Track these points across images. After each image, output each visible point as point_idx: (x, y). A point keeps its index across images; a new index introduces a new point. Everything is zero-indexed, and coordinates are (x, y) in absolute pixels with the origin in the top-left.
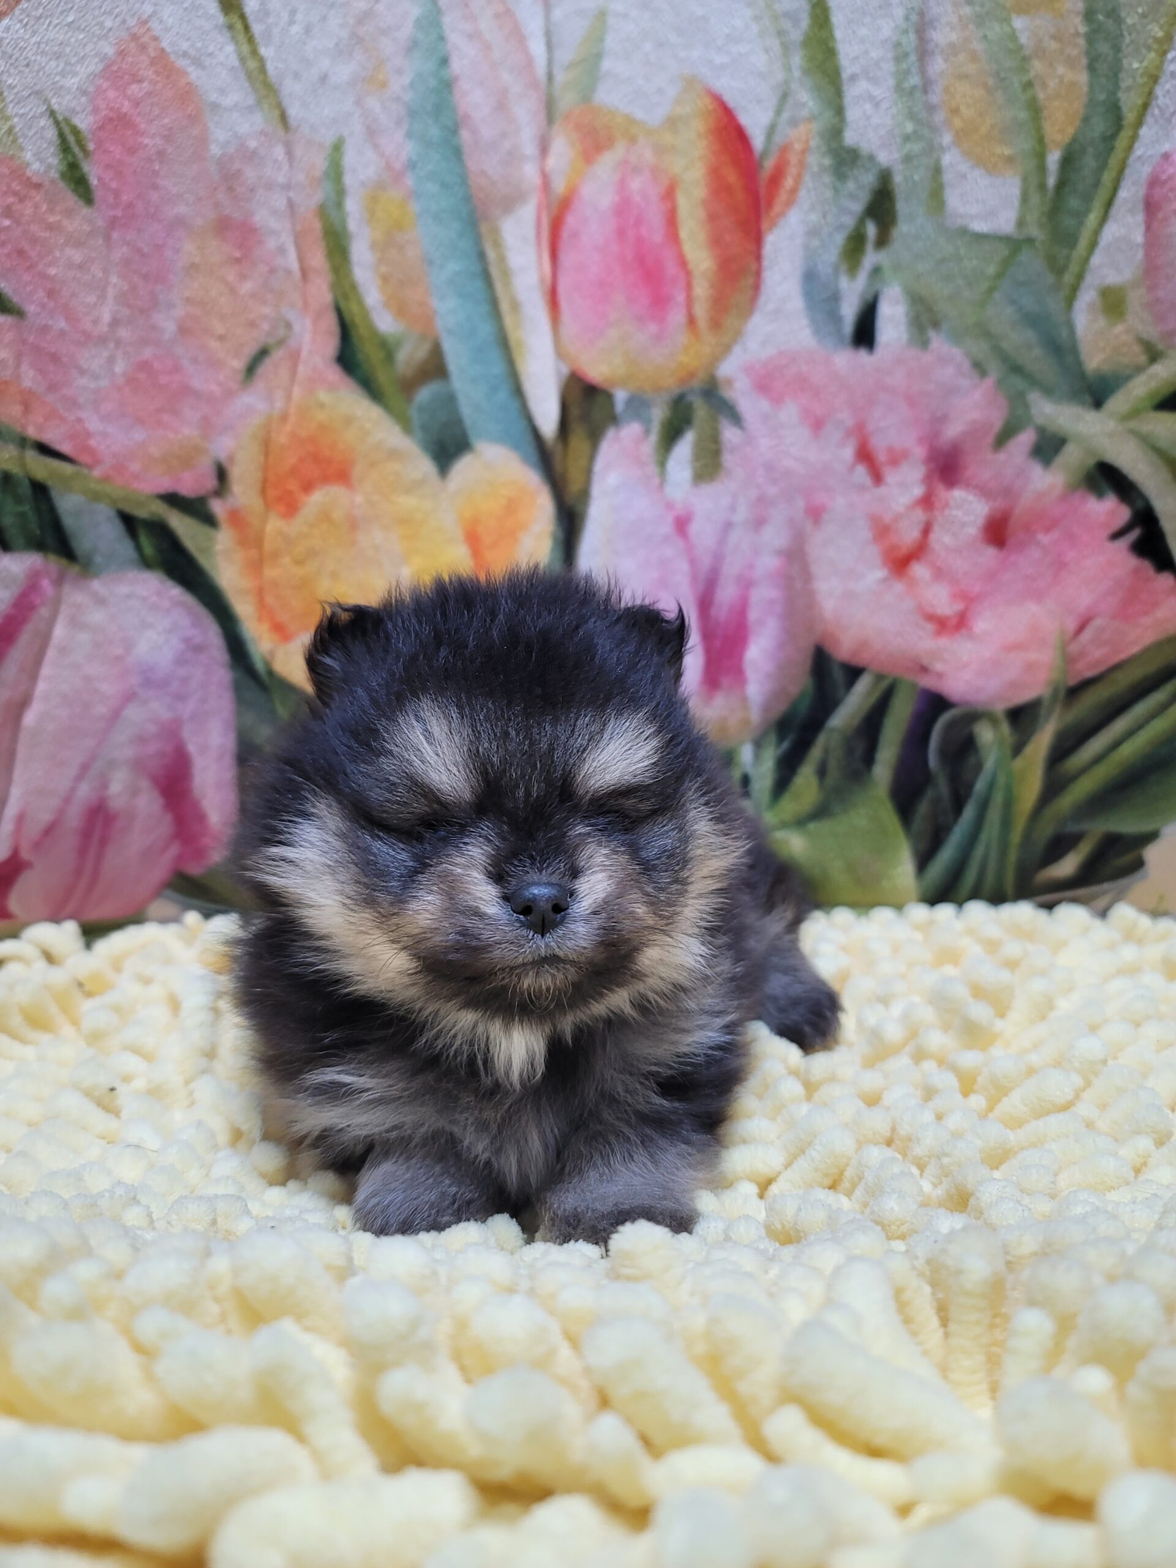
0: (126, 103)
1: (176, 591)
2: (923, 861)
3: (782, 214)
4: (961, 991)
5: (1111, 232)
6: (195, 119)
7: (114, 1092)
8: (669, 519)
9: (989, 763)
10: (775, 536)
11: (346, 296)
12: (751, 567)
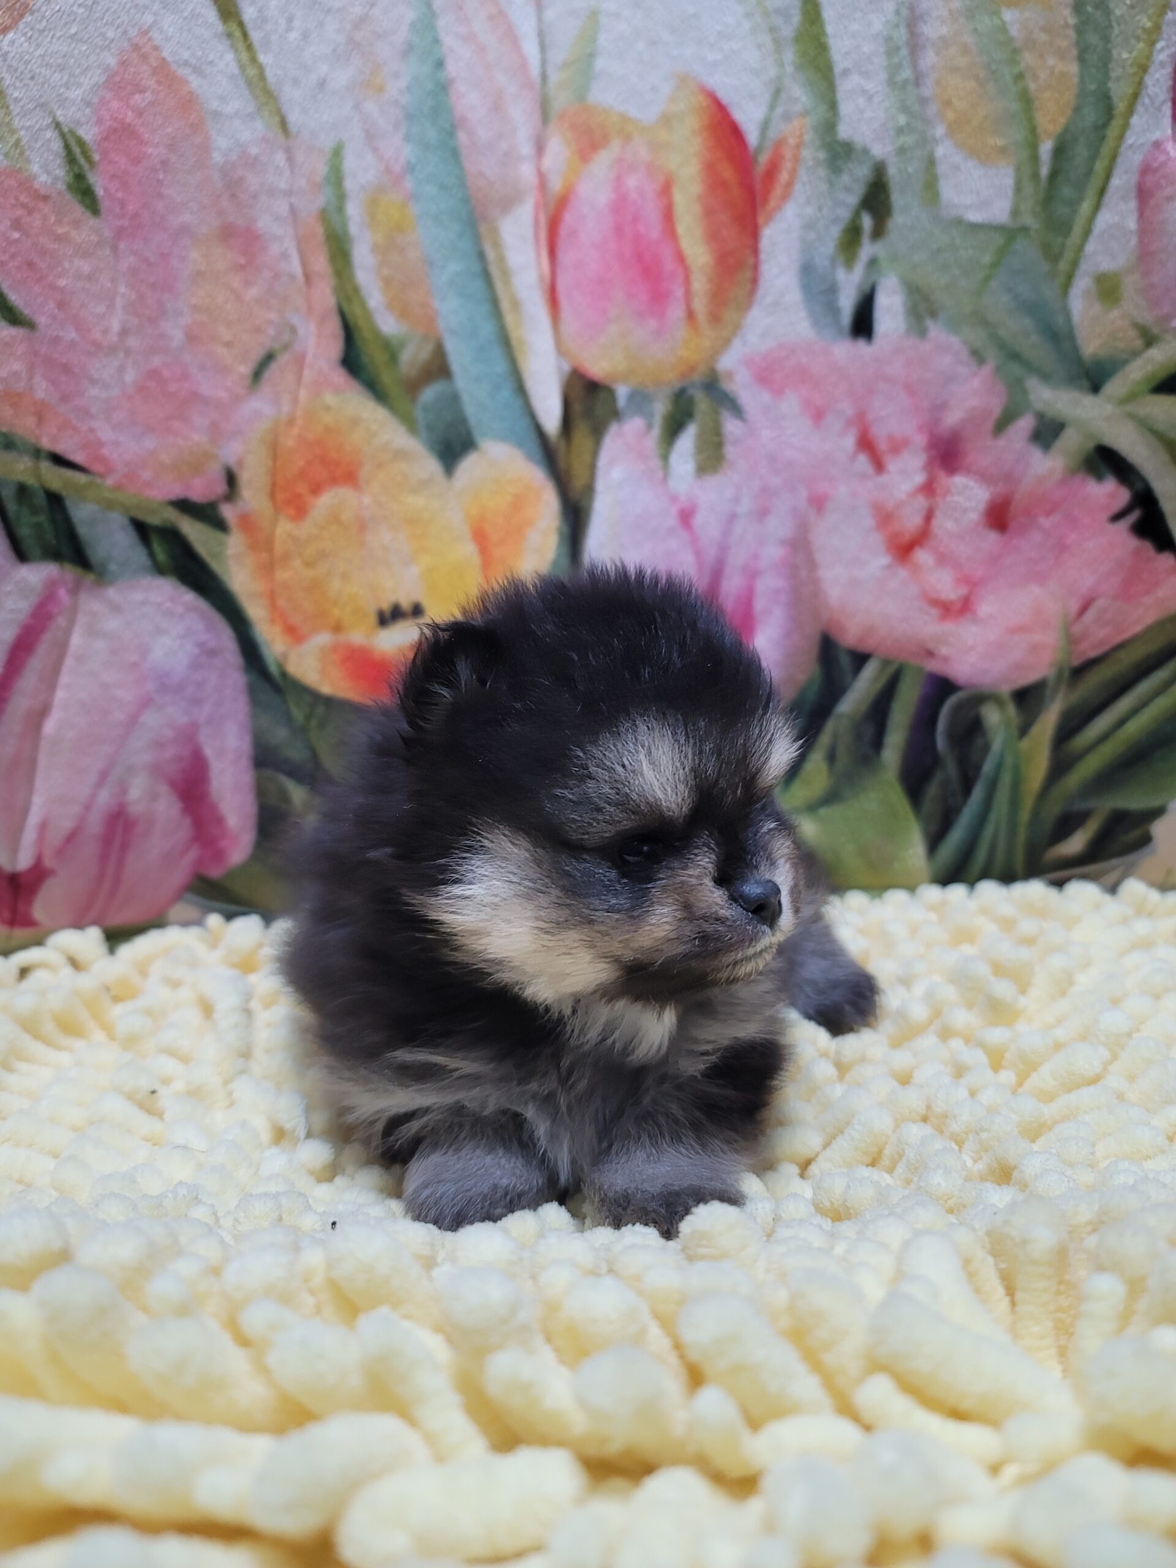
0: (130, 113)
1: (189, 597)
2: (934, 842)
3: (778, 208)
4: (982, 970)
5: (1105, 219)
6: (196, 127)
7: (155, 1095)
8: (674, 511)
9: (997, 745)
10: (779, 526)
11: (349, 300)
12: (756, 557)
